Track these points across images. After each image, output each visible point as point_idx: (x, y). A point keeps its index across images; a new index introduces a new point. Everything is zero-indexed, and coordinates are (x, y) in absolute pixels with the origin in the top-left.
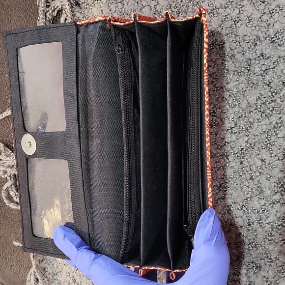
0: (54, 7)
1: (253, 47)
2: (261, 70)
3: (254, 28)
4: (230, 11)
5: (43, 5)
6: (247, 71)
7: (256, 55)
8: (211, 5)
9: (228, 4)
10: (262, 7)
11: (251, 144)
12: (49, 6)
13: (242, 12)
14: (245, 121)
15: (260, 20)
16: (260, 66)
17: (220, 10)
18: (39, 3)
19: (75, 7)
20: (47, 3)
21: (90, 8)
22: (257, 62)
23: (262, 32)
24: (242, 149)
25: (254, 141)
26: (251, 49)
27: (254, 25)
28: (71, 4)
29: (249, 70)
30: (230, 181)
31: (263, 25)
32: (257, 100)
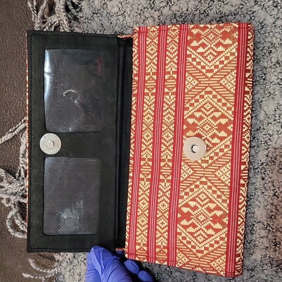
0: (51, 23)
1: (268, 55)
2: (278, 78)
3: (267, 35)
4: (240, 18)
5: (39, 21)
6: (262, 80)
7: (272, 63)
8: (220, 13)
9: (237, 10)
10: (275, 12)
11: (271, 158)
12: (46, 22)
13: (253, 18)
14: (263, 133)
15: (273, 25)
16: (276, 74)
17: (229, 17)
18: (34, 19)
19: (73, 22)
20: (43, 19)
21: (89, 22)
22: (273, 70)
23: (277, 38)
24: (262, 164)
25: (275, 155)
26: (265, 57)
27: (268, 31)
28: (69, 18)
29: (264, 79)
30: (251, 199)
31: (276, 31)
32: (275, 110)
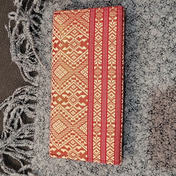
0: (20, 38)
1: (160, 56)
2: (168, 70)
3: (159, 43)
4: (142, 33)
5: (13, 38)
6: (158, 72)
7: (163, 61)
8: (129, 30)
9: (140, 29)
10: (163, 29)
11: (166, 120)
12: (17, 38)
13: (150, 33)
14: (160, 105)
15: (163, 37)
16: (166, 68)
17: (135, 33)
18: (10, 36)
19: (35, 37)
20: (15, 36)
21: (46, 37)
22: (164, 65)
23: (165, 45)
24: (160, 124)
25: (168, 118)
26: (159, 57)
27: (159, 41)
28: (33, 36)
29: (159, 71)
30: (154, 147)
31: (165, 41)
32: (167, 90)
